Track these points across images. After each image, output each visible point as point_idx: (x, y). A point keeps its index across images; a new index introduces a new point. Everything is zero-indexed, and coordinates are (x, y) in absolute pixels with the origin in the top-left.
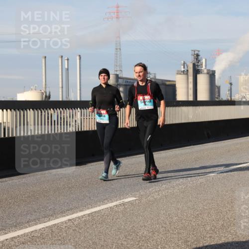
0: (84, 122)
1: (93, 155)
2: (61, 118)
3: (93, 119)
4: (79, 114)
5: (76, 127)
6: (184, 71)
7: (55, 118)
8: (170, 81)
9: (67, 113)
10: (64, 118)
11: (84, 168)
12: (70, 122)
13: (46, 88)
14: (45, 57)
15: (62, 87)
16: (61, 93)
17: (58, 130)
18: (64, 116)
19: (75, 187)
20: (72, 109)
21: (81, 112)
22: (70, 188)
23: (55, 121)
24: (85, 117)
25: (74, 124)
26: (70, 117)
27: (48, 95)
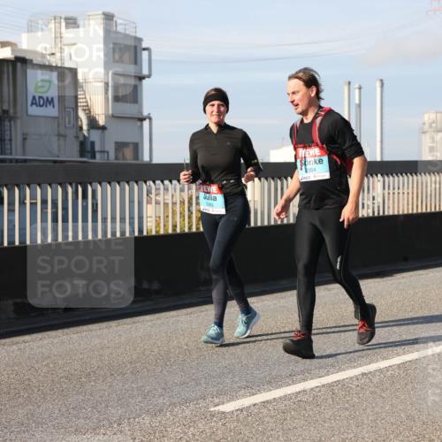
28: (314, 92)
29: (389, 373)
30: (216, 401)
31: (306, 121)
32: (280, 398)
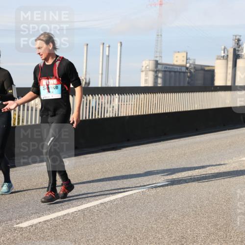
0: (121, 108)
1: (128, 140)
2: (99, 104)
3: (130, 105)
4: (116, 100)
5: (113, 113)
6: (224, 56)
7: (93, 104)
8: (209, 66)
9: (105, 99)
10: (102, 104)
11: (119, 153)
12: (107, 108)
13: (86, 74)
14: (87, 45)
15: (102, 74)
16: (100, 79)
17: (95, 116)
18: (102, 102)
19: (109, 171)
20: (110, 95)
21: (119, 98)
22: (104, 172)
23: (93, 107)
24: (123, 103)
25: (111, 109)
26: (108, 103)
27: (87, 81)
28: (52, 46)
29: (115, 203)
30: (18, 221)
31: (47, 63)
32: (54, 219)
